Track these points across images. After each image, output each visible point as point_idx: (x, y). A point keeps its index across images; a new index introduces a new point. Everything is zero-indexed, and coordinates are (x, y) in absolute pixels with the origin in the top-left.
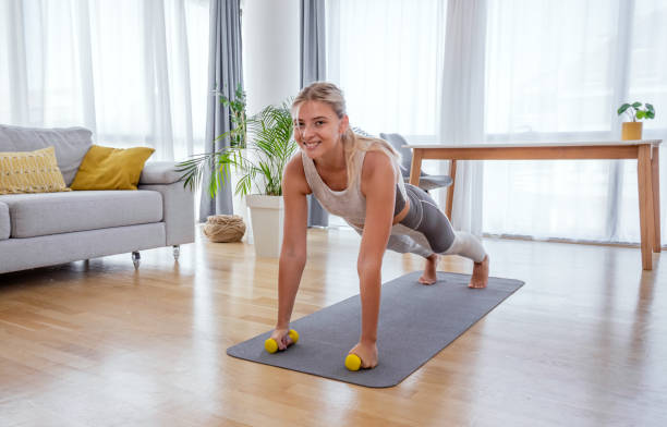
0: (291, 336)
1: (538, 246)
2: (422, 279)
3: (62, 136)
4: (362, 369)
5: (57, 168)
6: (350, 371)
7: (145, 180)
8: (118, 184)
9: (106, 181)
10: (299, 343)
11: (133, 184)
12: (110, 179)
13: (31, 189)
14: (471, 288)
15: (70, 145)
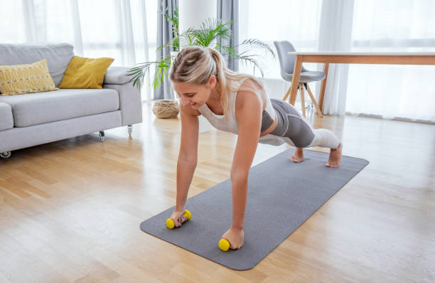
0: (185, 215)
1: (385, 123)
2: (293, 157)
3: (52, 51)
4: (231, 249)
5: (49, 75)
6: (221, 250)
7: (108, 81)
8: (89, 85)
9: (82, 82)
10: (191, 219)
11: (99, 84)
12: (85, 80)
13: (31, 91)
14: (328, 167)
15: (58, 58)
